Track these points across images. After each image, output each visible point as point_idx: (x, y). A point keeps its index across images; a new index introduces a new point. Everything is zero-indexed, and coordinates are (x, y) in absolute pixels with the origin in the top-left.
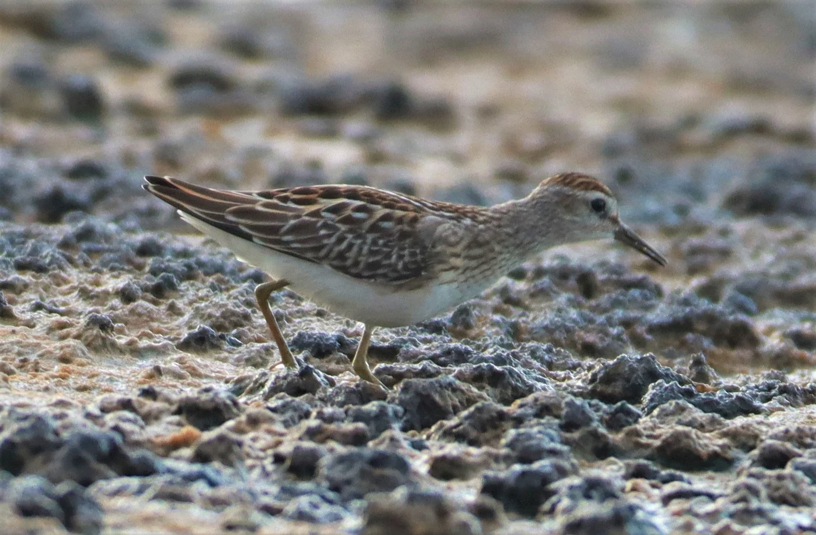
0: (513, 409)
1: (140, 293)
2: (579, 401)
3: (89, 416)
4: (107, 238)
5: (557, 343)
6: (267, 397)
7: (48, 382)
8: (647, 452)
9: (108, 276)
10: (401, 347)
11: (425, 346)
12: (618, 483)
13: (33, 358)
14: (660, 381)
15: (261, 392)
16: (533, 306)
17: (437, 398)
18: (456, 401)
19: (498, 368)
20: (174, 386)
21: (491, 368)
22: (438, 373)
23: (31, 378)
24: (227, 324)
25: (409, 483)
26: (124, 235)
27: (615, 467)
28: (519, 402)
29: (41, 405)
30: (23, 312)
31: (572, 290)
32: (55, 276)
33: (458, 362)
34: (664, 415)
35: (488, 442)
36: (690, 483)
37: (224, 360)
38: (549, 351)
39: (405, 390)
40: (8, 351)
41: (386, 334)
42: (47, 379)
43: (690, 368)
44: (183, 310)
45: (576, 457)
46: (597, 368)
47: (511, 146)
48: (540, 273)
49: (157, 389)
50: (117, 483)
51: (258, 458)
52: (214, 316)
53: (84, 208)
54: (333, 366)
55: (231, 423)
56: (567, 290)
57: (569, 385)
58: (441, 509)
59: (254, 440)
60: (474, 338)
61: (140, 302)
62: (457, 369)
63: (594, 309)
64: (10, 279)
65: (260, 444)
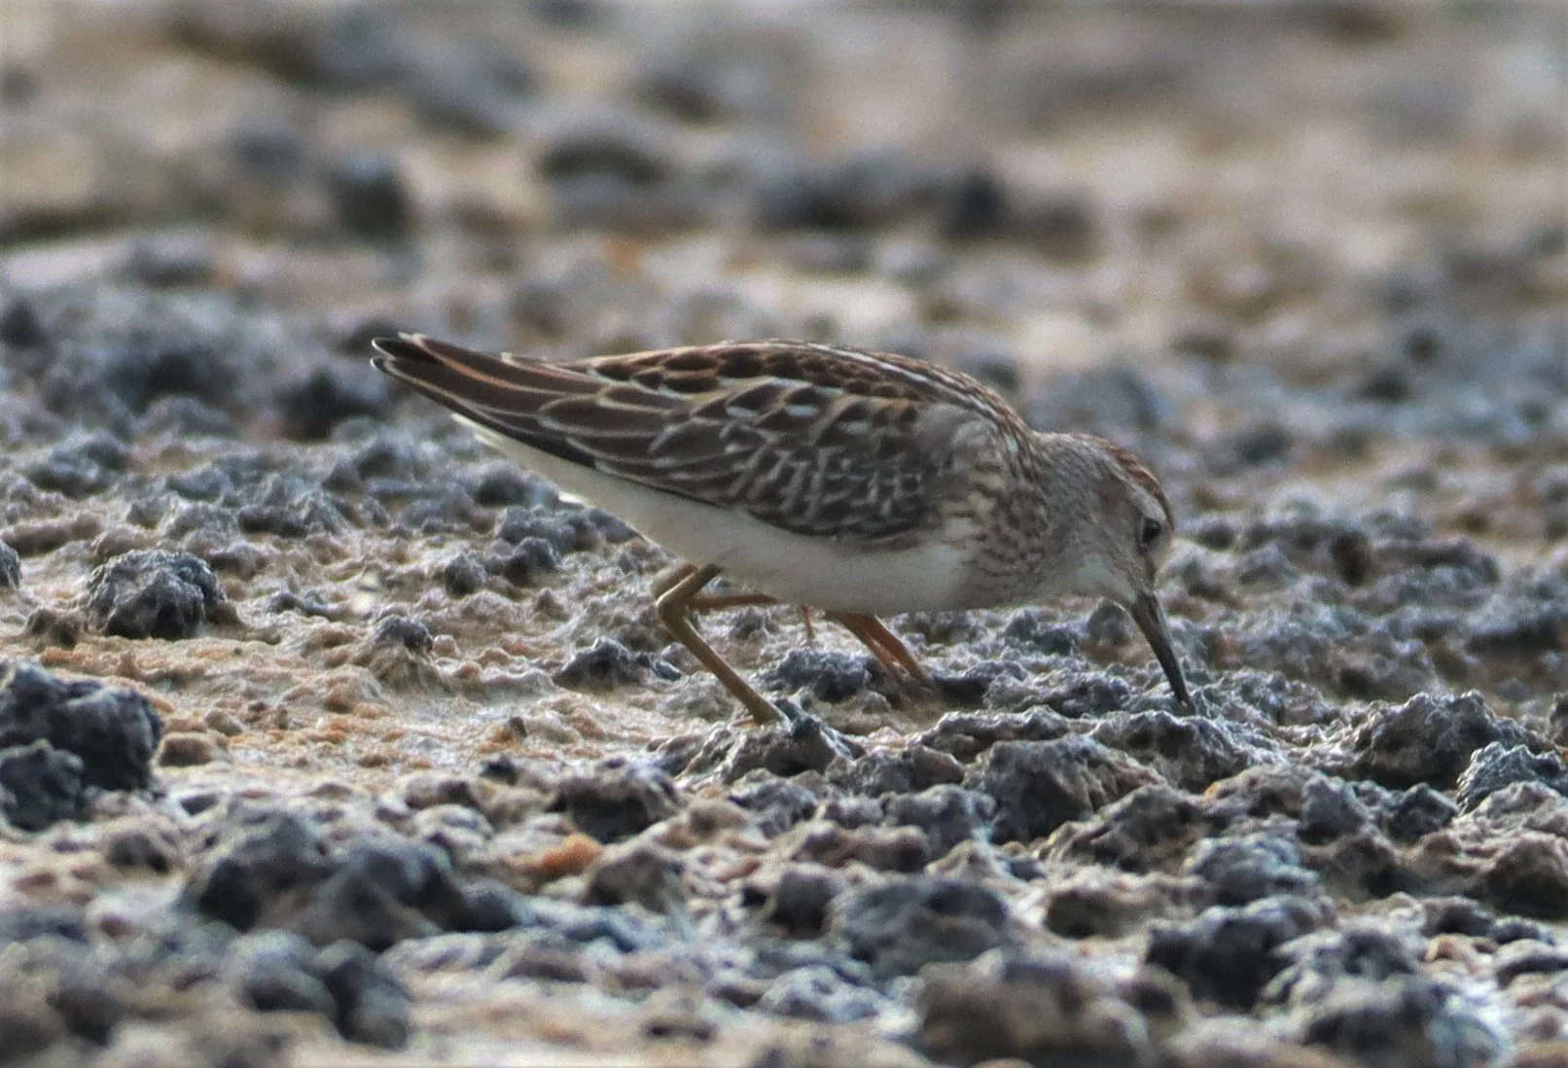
0: (1209, 800)
1: (483, 576)
2: (1335, 784)
3: (384, 814)
4: (420, 470)
5: (1293, 672)
6: (730, 778)
7: (304, 749)
8: (1469, 883)
9: (420, 544)
10: (990, 680)
11: (1037, 679)
12: (1412, 943)
13: (275, 702)
14: (1493, 745)
15: (719, 768)
16: (1247, 599)
17: (1061, 779)
18: (1098, 784)
19: (1180, 721)
20: (550, 757)
21: (1165, 722)
22: (1062, 730)
23: (272, 742)
24: (652, 637)
25: (1006, 943)
26: (452, 464)
27: (1405, 912)
28: (1219, 785)
29: (292, 794)
30: (256, 614)
31: (1323, 569)
32: (319, 545)
33: (1100, 710)
34: (1501, 810)
35: (1158, 864)
36: (1551, 943)
37: (648, 706)
38: (1277, 687)
39: (999, 762)
40: (227, 689)
41: (961, 654)
42: (302, 743)
43: (1553, 720)
44: (566, 610)
45: (1328, 893)
46: (1372, 720)
47: (1203, 289)
48: (1259, 535)
49: (517, 762)
50: (438, 944)
51: (712, 896)
52: (628, 621)
53: (375, 412)
54: (858, 717)
55: (660, 829)
56: (1311, 568)
57: (1316, 754)
58: (1069, 993)
59: (706, 860)
60: (1132, 663)
61: (483, 594)
62: (1099, 723)
63: (1363, 606)
64: (231, 549)
65: (717, 869)
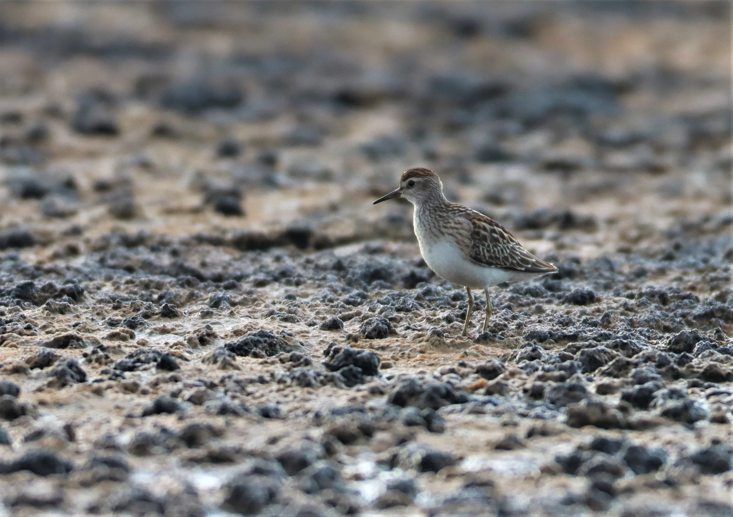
0: (634, 359)
1: (455, 318)
2: (663, 354)
3: (435, 377)
4: (438, 293)
5: (652, 327)
6: (518, 363)
7: (415, 363)
8: (698, 375)
9: (439, 311)
10: (578, 334)
11: (590, 333)
12: (685, 390)
13: (407, 352)
14: (701, 341)
15: (515, 360)
16: (639, 310)
17: (597, 357)
18: (606, 358)
19: (625, 341)
20: (474, 360)
21: (622, 341)
22: (597, 345)
23: (407, 362)
24: (497, 330)
25: (587, 397)
26: (445, 291)
27: (682, 383)
28: (635, 356)
29: (412, 374)
30: (401, 331)
31: (656, 302)
32: (414, 313)
33: (605, 340)
34: (704, 357)
35: (622, 376)
36: (718, 388)
37: (497, 347)
38: (648, 331)
39: (582, 354)
40: (395, 350)
41: (571, 329)
42: (414, 361)
43: (715, 334)
44: (475, 325)
45: (664, 380)
46: (671, 337)
47: (623, 237)
48: (641, 295)
49: (466, 362)
50: (451, 407)
51: (515, 391)
52: (490, 326)
53: (425, 280)
54: (548, 346)
55: (502, 376)
56: (654, 302)
57: (658, 346)
58: (603, 408)
59: (513, 383)
60: (613, 328)
61: (455, 322)
62: (605, 343)
63: (667, 310)
64: (394, 316)
65: (516, 384)
